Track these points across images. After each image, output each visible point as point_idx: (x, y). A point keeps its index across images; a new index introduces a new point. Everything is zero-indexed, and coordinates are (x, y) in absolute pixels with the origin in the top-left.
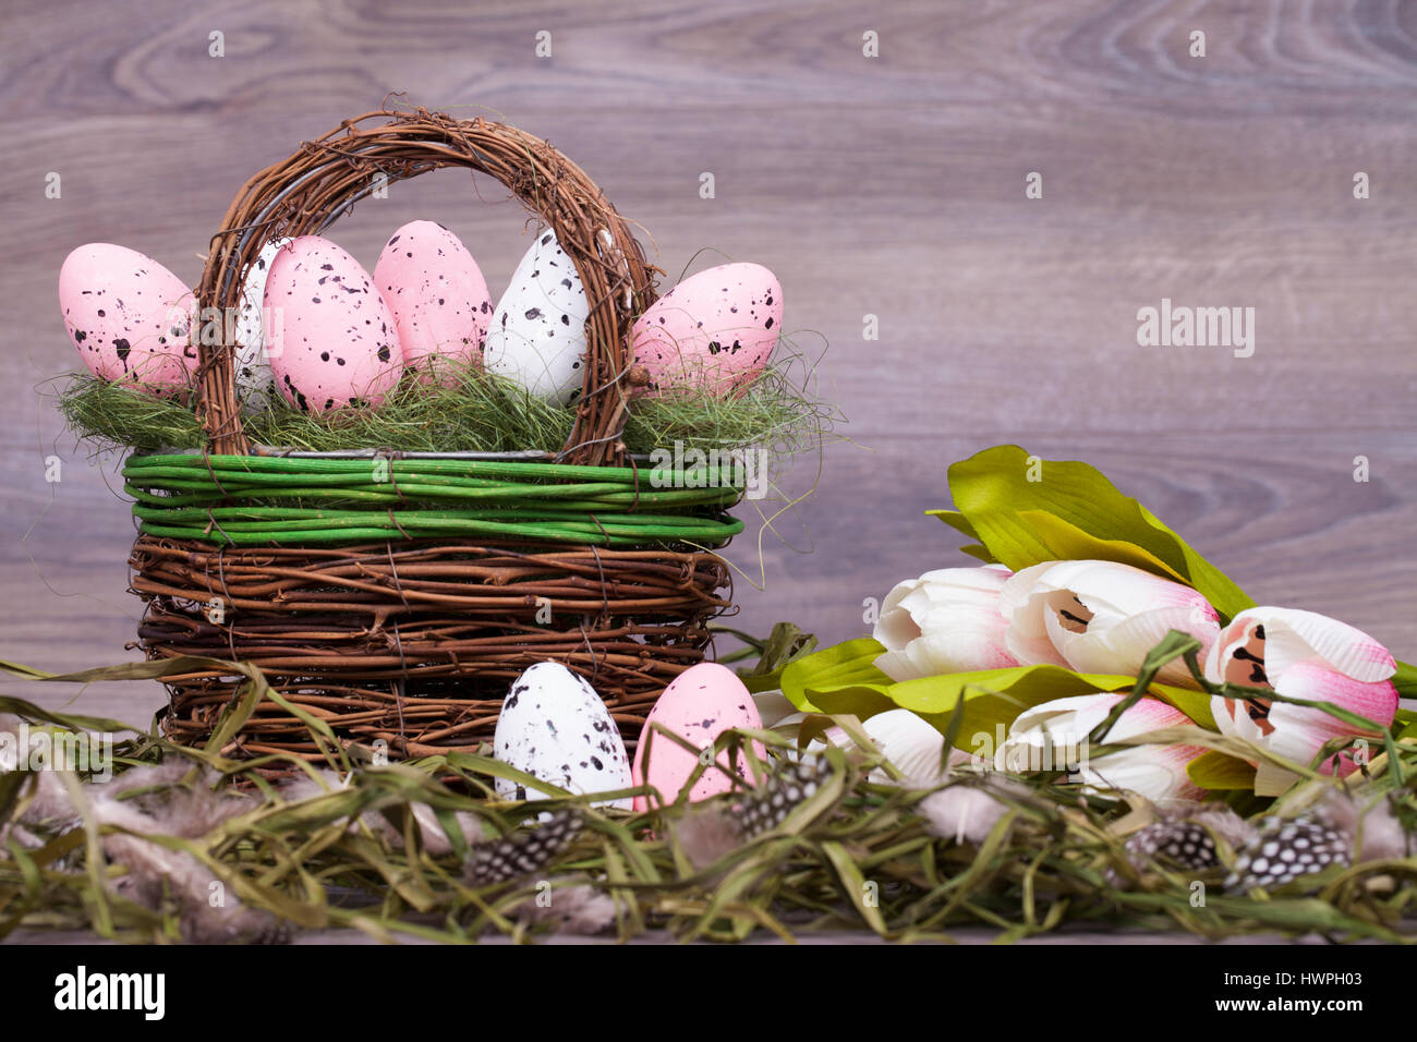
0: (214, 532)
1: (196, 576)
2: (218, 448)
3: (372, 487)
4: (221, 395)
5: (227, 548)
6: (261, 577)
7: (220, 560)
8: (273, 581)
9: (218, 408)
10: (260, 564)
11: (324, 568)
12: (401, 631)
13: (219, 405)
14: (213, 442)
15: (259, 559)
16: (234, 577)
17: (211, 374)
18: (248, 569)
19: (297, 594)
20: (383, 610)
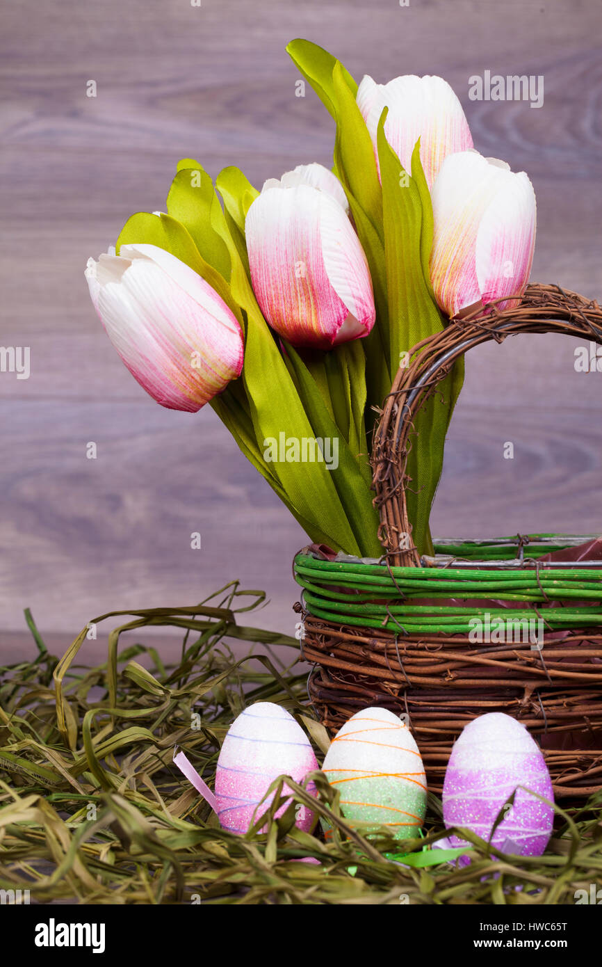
0: (390, 624)
1: (374, 657)
2: (397, 561)
3: (524, 591)
4: (398, 519)
5: (401, 636)
6: (432, 660)
7: (397, 645)
8: (442, 663)
9: (397, 530)
10: (431, 649)
11: (484, 653)
12: (543, 699)
13: (397, 527)
14: (393, 556)
15: (429, 645)
16: (410, 660)
17: (389, 503)
18: (422, 653)
19: (464, 673)
20: (531, 685)
